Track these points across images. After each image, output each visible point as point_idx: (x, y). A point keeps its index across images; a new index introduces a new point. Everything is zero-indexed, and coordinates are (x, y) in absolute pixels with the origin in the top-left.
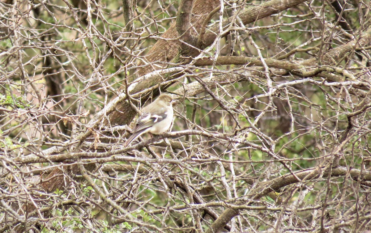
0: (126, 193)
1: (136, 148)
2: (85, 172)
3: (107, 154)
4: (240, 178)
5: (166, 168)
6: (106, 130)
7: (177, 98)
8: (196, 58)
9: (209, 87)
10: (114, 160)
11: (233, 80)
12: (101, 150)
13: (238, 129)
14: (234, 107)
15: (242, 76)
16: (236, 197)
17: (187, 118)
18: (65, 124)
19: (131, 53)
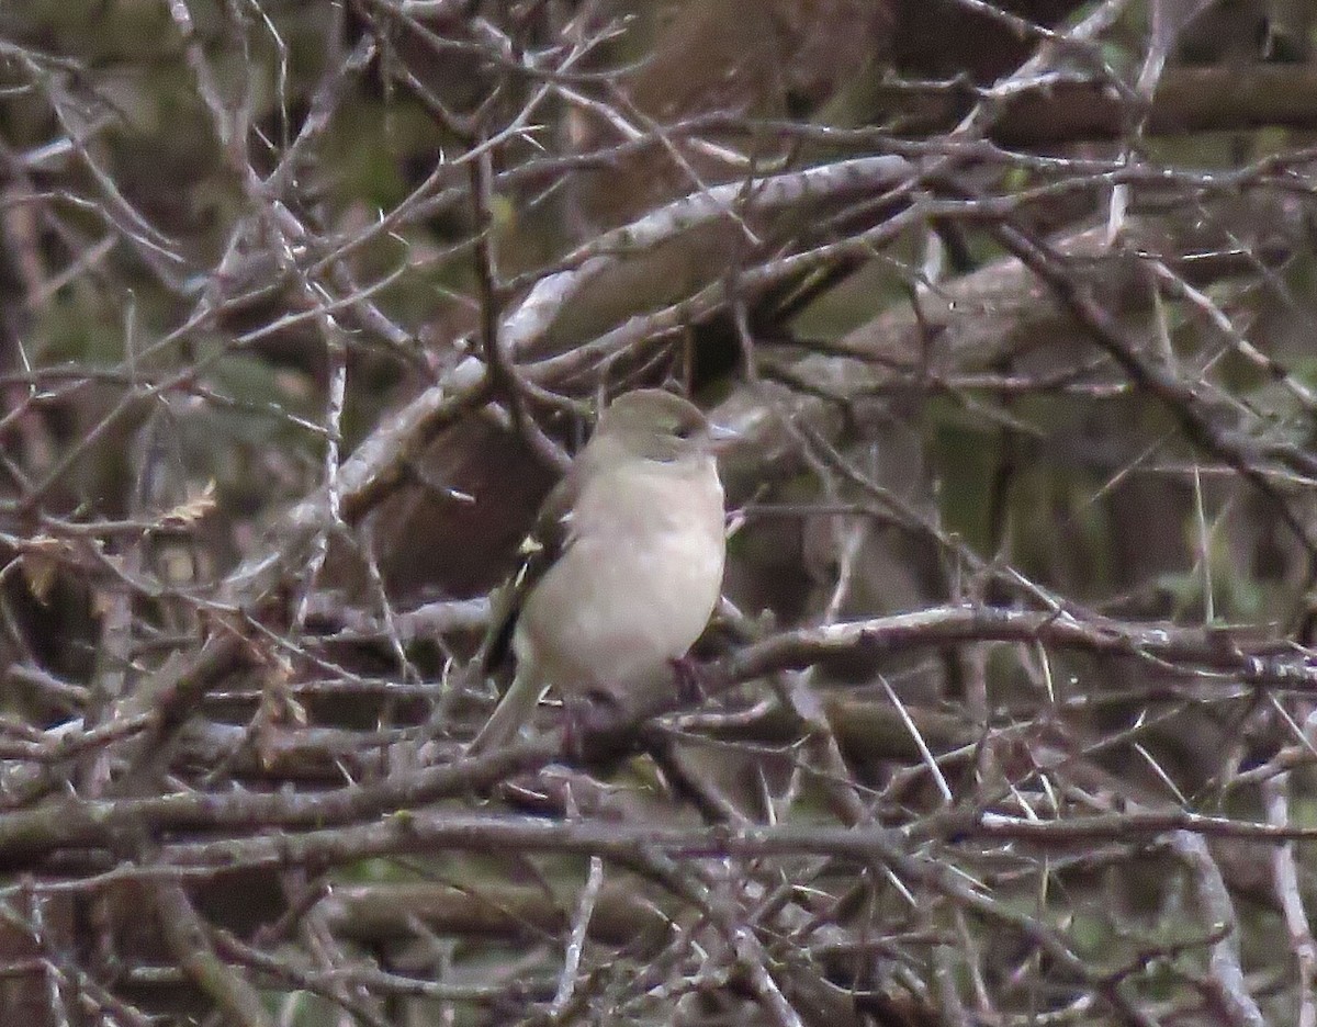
1: (568, 758)
2: (195, 940)
3: (357, 804)
5: (799, 898)
6: (348, 634)
7: (871, 383)
8: (1004, 88)
9: (1100, 294)
10: (415, 847)
11: (1276, 240)
12: (316, 771)
14: (1291, 442)
17: (949, 524)
18: (38, 587)
19: (518, 55)
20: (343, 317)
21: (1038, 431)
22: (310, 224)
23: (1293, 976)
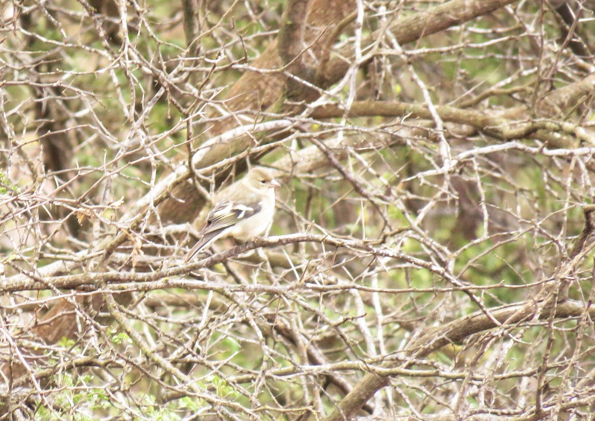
0: (188, 345)
2: (115, 307)
3: (155, 276)
8: (314, 105)
10: (168, 286)
12: (143, 267)
14: (382, 193)
16: (384, 353)
17: (297, 210)
18: (80, 221)
19: (199, 94)
20: (156, 158)
21: (319, 188)
22: (146, 133)
23: (377, 323)
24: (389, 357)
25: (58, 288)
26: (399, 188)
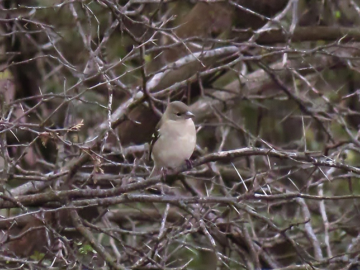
0: (149, 255)
1: (162, 181)
2: (79, 222)
3: (115, 192)
4: (336, 226)
5: (213, 212)
6: (112, 153)
8: (259, 31)
9: (282, 79)
10: (128, 201)
12: (105, 184)
13: (331, 145)
14: (323, 110)
15: (336, 59)
16: (330, 256)
17: (247, 128)
18: (44, 143)
19: (151, 24)
20: (112, 83)
22: (104, 61)
23: (324, 230)
24: (334, 259)
25: (25, 206)
26: (341, 105)
